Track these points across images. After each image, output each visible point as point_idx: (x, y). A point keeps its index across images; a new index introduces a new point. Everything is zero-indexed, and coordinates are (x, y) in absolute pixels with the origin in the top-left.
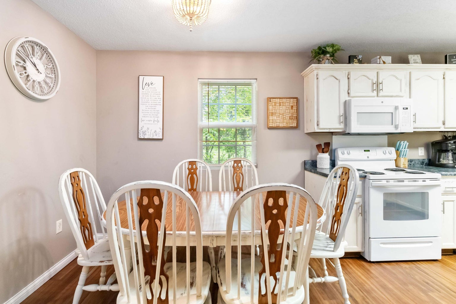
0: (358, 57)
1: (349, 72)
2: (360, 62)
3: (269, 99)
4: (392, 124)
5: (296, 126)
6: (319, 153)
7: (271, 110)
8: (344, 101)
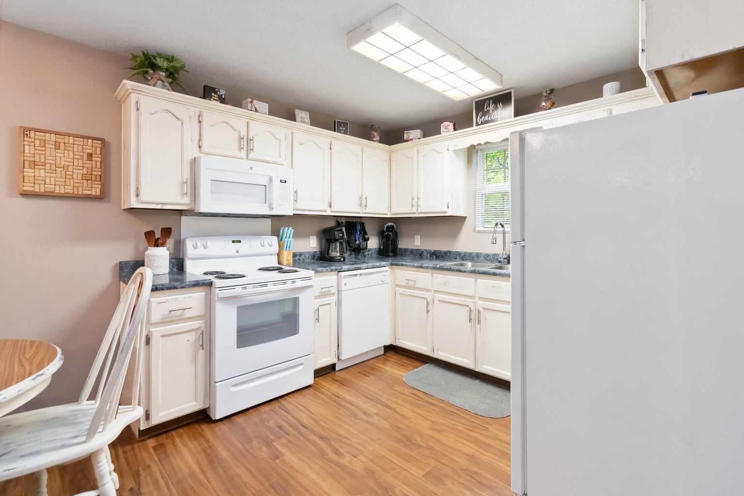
0: (219, 91)
1: (200, 112)
2: (222, 100)
3: (25, 131)
4: (266, 203)
5: (98, 193)
6: (149, 248)
7: (31, 155)
8: (191, 157)
